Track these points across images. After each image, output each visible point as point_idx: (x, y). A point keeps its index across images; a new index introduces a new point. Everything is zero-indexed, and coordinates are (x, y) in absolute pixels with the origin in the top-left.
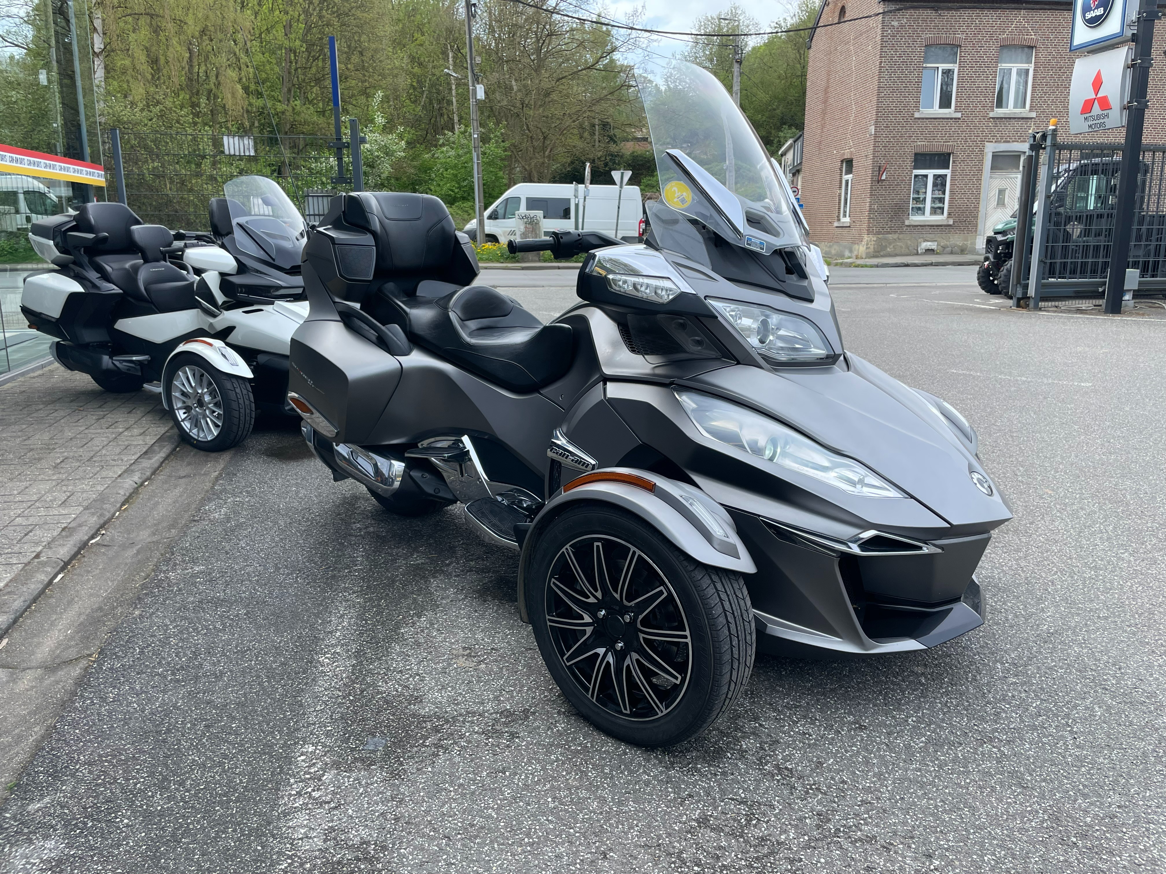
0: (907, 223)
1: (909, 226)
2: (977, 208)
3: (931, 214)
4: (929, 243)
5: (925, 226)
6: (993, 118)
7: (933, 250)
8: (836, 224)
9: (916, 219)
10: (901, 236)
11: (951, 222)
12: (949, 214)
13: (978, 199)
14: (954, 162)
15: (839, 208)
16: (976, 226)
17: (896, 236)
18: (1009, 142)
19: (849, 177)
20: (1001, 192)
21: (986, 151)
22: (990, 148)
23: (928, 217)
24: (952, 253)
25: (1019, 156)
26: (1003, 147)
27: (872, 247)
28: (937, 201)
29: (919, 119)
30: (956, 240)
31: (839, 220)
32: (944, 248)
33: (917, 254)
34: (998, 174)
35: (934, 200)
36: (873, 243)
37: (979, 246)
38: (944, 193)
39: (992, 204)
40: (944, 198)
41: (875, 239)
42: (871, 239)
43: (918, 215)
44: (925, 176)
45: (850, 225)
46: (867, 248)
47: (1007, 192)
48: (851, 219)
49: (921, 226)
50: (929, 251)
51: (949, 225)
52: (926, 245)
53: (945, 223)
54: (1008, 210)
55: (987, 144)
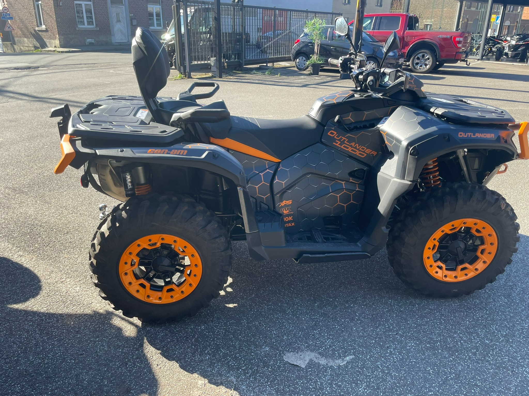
0: (77, 29)
1: (79, 31)
2: (108, 22)
3: (88, 25)
4: (90, 40)
7: (93, 43)
8: (37, 29)
11: (98, 29)
12: (96, 25)
15: (37, 20)
16: (110, 31)
19: (39, 3)
20: (118, 15)
23: (86, 26)
24: (102, 45)
27: (62, 41)
28: (89, 18)
30: (103, 38)
31: (38, 26)
32: (98, 42)
33: (86, 45)
34: (114, 5)
35: (87, 17)
36: (62, 39)
37: (113, 41)
38: (91, 14)
39: (115, 20)
40: (92, 16)
41: (63, 37)
42: (61, 38)
43: (82, 25)
44: (80, 5)
45: (45, 29)
46: (60, 42)
47: (120, 14)
48: (46, 26)
49: (85, 31)
50: (91, 44)
51: (97, 31)
52: (89, 40)
53: (95, 29)
54: (122, 24)
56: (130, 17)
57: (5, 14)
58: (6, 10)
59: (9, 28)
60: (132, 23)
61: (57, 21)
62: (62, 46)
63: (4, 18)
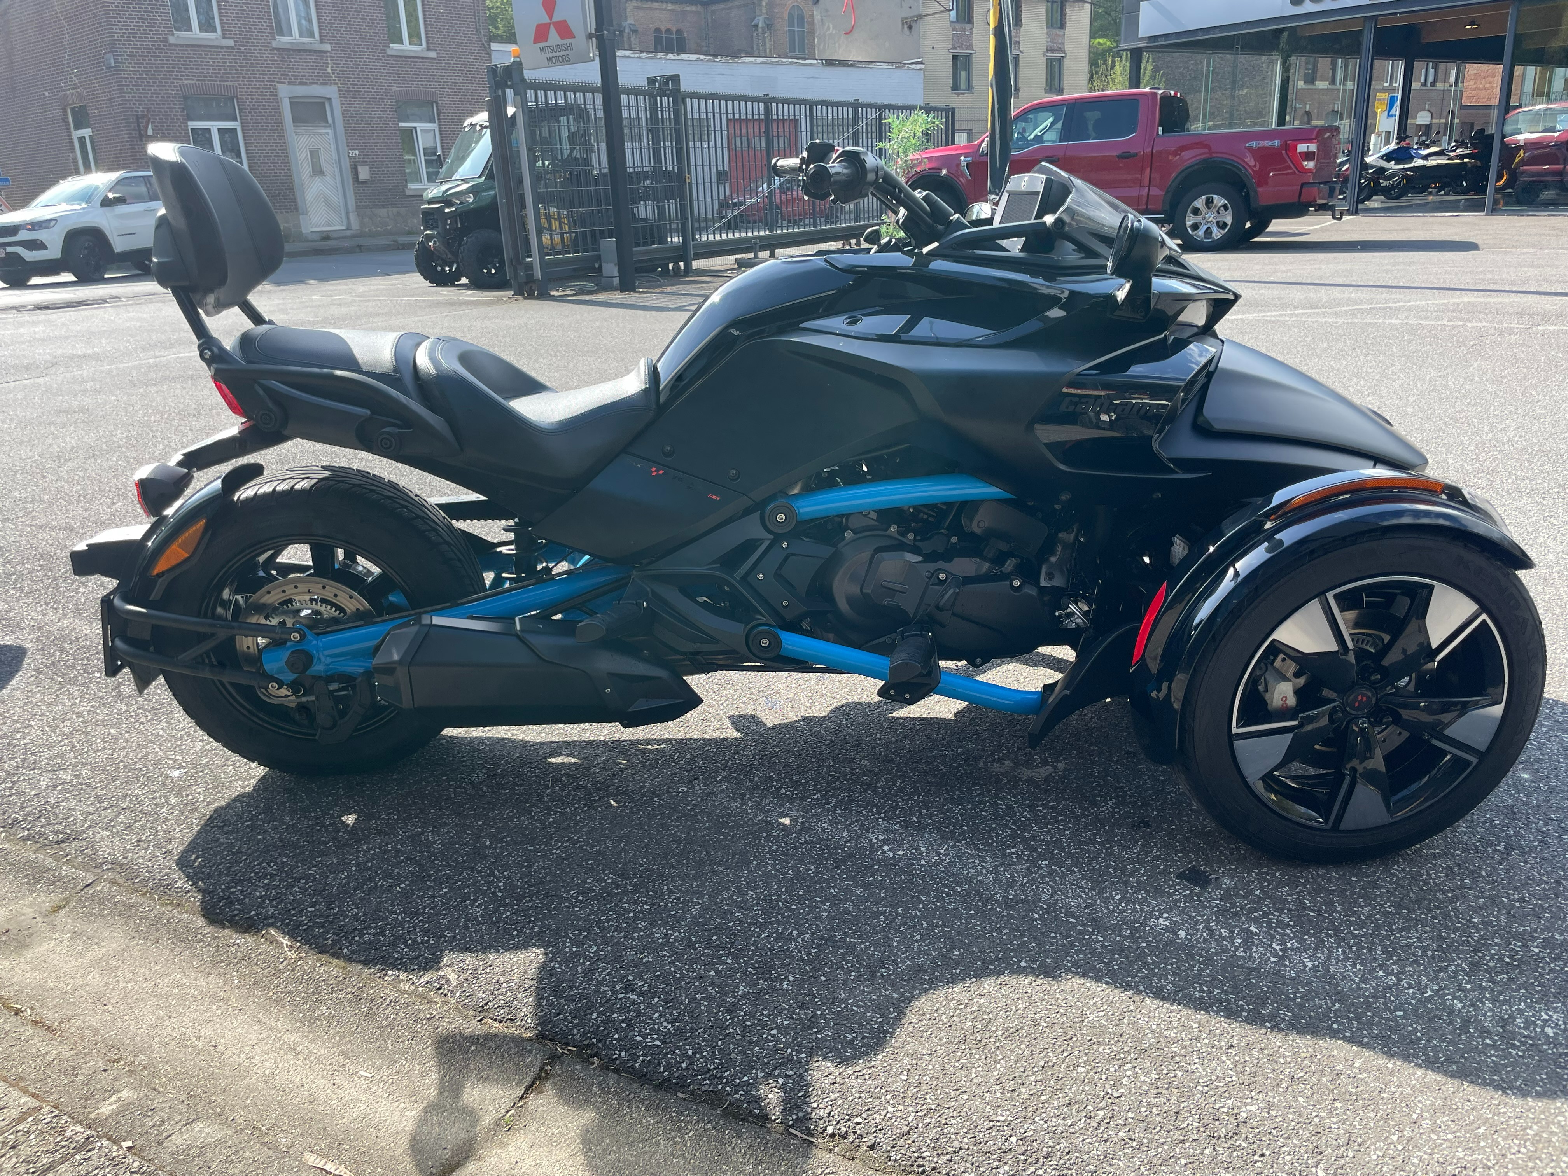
6: (278, 49)
13: (287, 163)
14: (241, 110)
16: (294, 201)
18: (305, 84)
20: (314, 153)
21: (280, 95)
22: (286, 92)
25: (323, 104)
26: (300, 90)
29: (176, 45)
34: (303, 128)
37: (305, 229)
39: (308, 169)
44: (207, 131)
47: (322, 153)
54: (328, 179)
55: (279, 86)
56: (350, 158)
60: (356, 175)
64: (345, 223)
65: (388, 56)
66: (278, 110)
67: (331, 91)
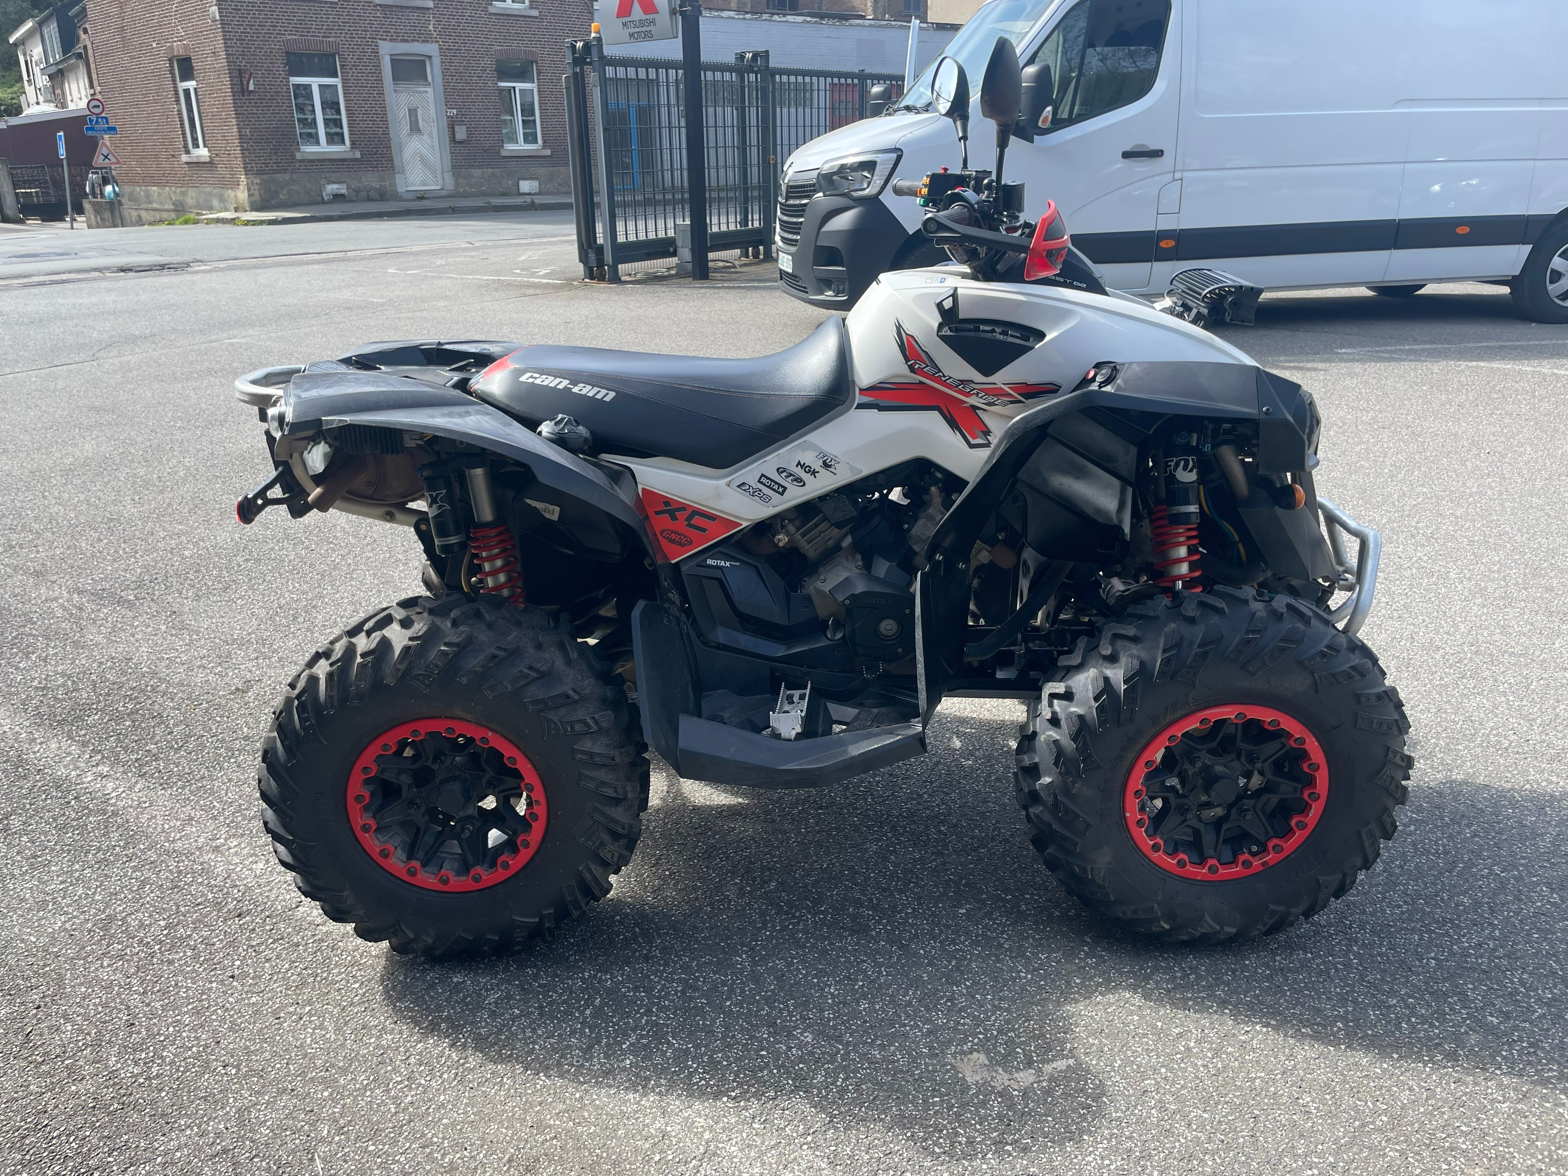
0: (298, 156)
1: (302, 161)
2: (386, 134)
3: (328, 143)
4: (336, 186)
5: (324, 160)
6: (380, 5)
7: (343, 195)
8: (184, 158)
9: (309, 149)
10: (295, 176)
11: (358, 155)
12: (353, 143)
13: (385, 121)
14: (342, 66)
15: (184, 134)
16: (391, 160)
17: (287, 177)
18: (407, 41)
19: (191, 84)
20: (413, 112)
21: (381, 52)
22: (387, 49)
23: (323, 148)
24: (369, 199)
25: (424, 61)
26: (401, 48)
27: (257, 193)
28: (331, 124)
30: (370, 180)
31: (188, 152)
32: (357, 191)
33: (323, 202)
34: (402, 87)
35: (327, 122)
36: (257, 187)
37: (401, 188)
38: (338, 112)
39: (406, 128)
40: (340, 120)
41: (258, 181)
42: (252, 182)
43: (311, 144)
44: (308, 87)
45: (208, 160)
46: (250, 195)
47: (419, 112)
48: (209, 151)
49: (319, 161)
50: (338, 198)
51: (356, 160)
52: (332, 188)
53: (350, 156)
54: (425, 138)
55: (380, 42)
56: (448, 117)
57: (94, 118)
58: (98, 106)
59: (106, 157)
60: (454, 134)
61: (241, 136)
62: (255, 208)
63: (92, 129)
64: (440, 181)
65: (490, 14)
66: (378, 66)
67: (431, 49)
